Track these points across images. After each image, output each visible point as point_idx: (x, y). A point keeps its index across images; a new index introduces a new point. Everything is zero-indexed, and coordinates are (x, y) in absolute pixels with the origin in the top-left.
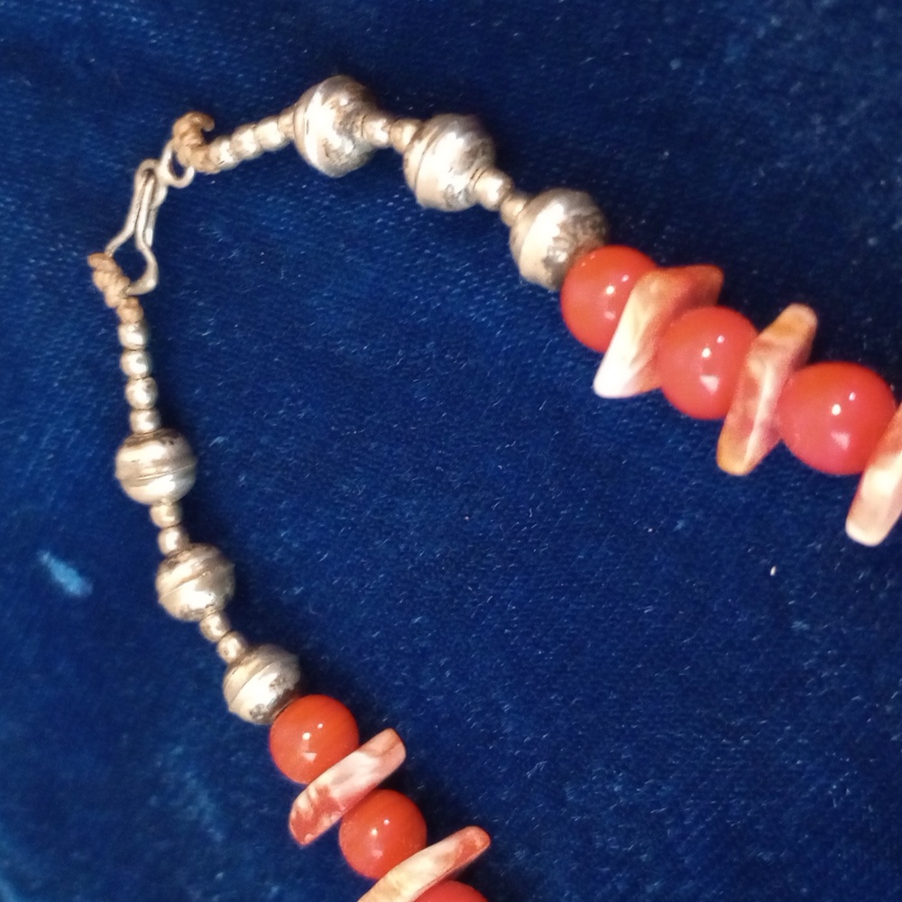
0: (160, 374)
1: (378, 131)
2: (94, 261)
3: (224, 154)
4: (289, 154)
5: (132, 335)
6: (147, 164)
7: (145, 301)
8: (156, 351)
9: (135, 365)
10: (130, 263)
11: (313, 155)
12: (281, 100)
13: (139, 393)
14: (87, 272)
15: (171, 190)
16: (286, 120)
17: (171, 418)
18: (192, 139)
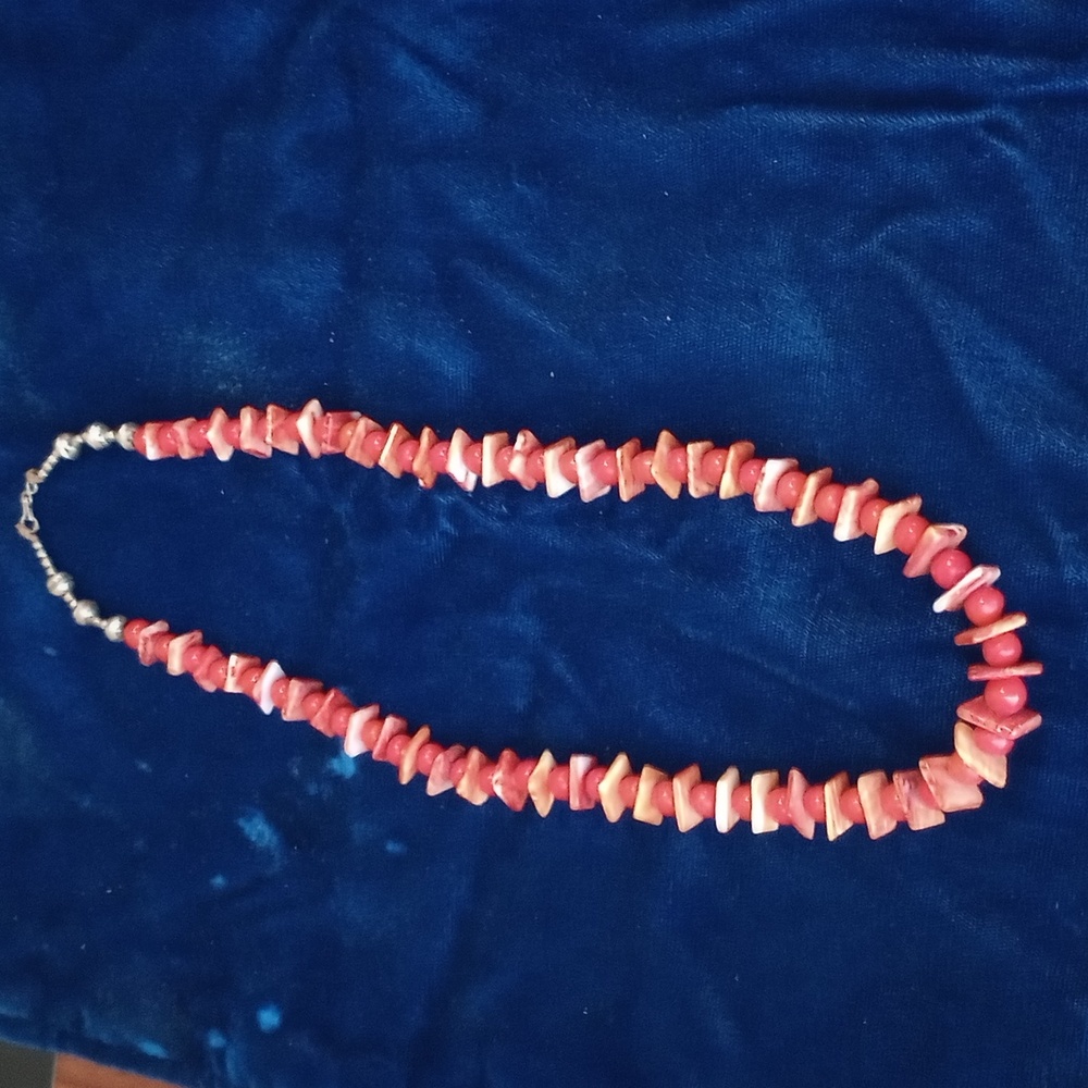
0: (50, 554)
1: (78, 439)
2: (17, 526)
3: (43, 474)
4: (61, 460)
5: (37, 545)
6: (23, 493)
7: (38, 534)
8: (46, 548)
9: (42, 554)
10: (29, 524)
11: (66, 456)
12: (49, 449)
13: (47, 563)
14: (16, 530)
15: (33, 496)
16: (54, 452)
17: (59, 567)
18: (32, 475)
